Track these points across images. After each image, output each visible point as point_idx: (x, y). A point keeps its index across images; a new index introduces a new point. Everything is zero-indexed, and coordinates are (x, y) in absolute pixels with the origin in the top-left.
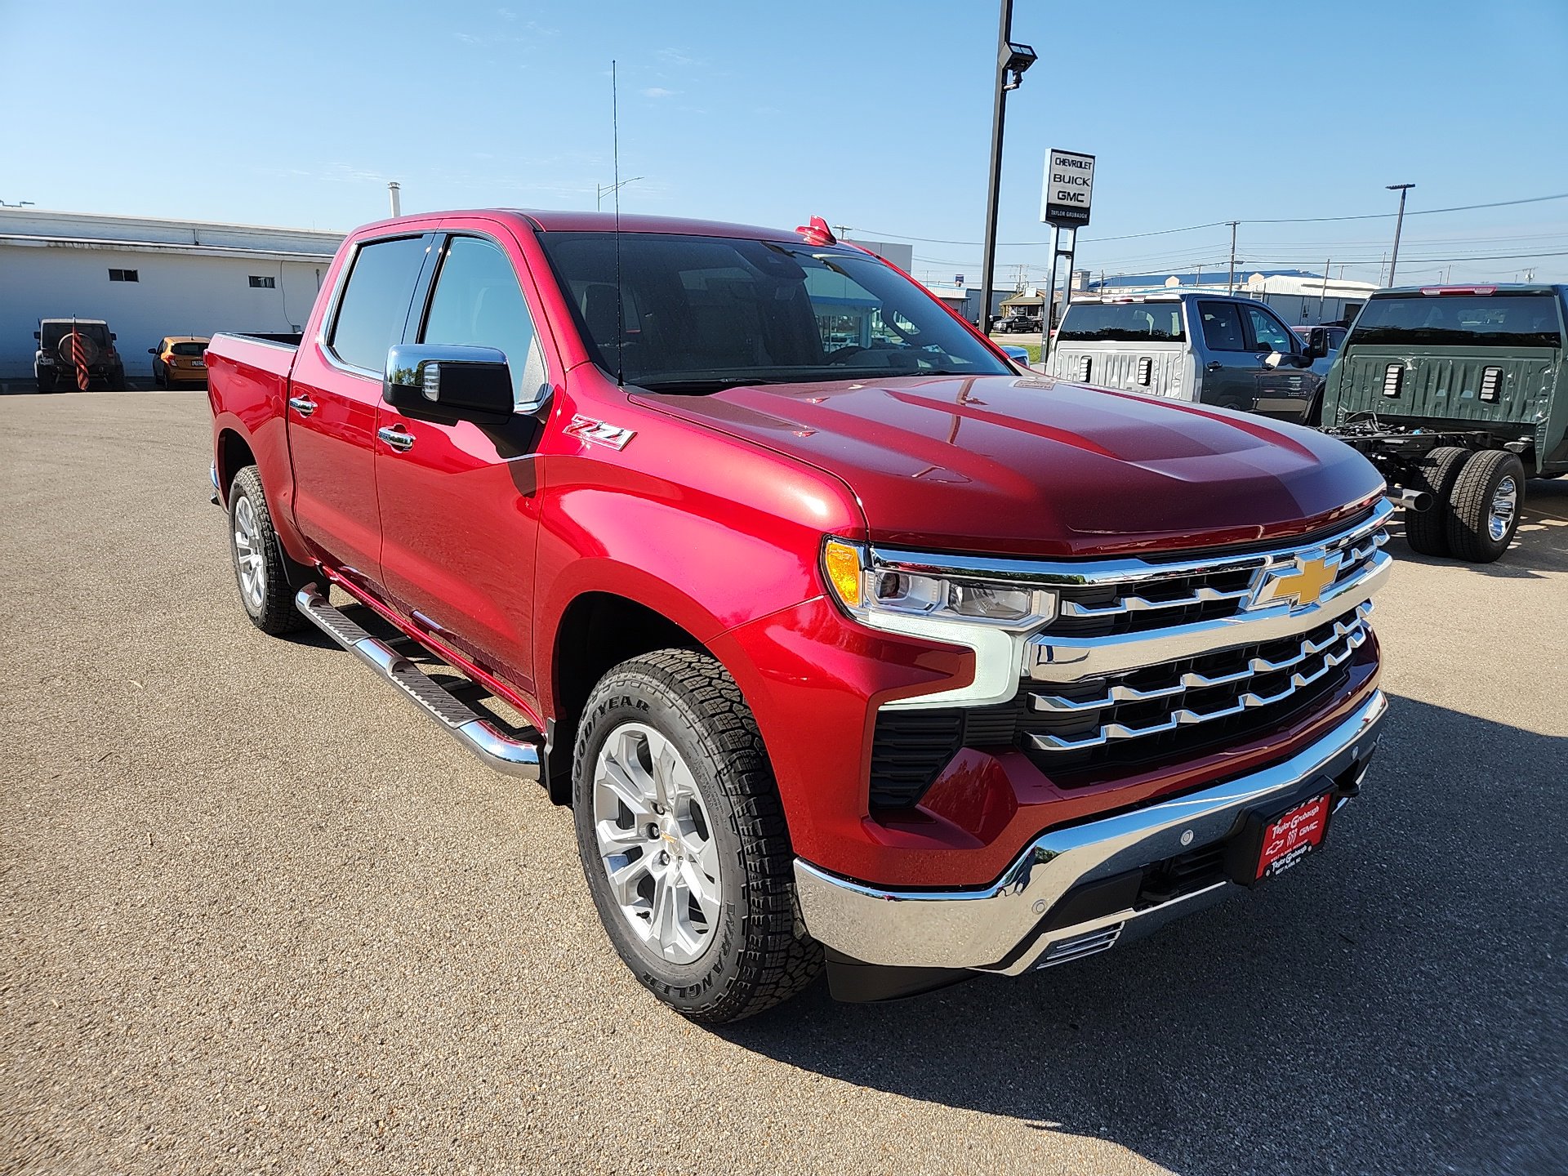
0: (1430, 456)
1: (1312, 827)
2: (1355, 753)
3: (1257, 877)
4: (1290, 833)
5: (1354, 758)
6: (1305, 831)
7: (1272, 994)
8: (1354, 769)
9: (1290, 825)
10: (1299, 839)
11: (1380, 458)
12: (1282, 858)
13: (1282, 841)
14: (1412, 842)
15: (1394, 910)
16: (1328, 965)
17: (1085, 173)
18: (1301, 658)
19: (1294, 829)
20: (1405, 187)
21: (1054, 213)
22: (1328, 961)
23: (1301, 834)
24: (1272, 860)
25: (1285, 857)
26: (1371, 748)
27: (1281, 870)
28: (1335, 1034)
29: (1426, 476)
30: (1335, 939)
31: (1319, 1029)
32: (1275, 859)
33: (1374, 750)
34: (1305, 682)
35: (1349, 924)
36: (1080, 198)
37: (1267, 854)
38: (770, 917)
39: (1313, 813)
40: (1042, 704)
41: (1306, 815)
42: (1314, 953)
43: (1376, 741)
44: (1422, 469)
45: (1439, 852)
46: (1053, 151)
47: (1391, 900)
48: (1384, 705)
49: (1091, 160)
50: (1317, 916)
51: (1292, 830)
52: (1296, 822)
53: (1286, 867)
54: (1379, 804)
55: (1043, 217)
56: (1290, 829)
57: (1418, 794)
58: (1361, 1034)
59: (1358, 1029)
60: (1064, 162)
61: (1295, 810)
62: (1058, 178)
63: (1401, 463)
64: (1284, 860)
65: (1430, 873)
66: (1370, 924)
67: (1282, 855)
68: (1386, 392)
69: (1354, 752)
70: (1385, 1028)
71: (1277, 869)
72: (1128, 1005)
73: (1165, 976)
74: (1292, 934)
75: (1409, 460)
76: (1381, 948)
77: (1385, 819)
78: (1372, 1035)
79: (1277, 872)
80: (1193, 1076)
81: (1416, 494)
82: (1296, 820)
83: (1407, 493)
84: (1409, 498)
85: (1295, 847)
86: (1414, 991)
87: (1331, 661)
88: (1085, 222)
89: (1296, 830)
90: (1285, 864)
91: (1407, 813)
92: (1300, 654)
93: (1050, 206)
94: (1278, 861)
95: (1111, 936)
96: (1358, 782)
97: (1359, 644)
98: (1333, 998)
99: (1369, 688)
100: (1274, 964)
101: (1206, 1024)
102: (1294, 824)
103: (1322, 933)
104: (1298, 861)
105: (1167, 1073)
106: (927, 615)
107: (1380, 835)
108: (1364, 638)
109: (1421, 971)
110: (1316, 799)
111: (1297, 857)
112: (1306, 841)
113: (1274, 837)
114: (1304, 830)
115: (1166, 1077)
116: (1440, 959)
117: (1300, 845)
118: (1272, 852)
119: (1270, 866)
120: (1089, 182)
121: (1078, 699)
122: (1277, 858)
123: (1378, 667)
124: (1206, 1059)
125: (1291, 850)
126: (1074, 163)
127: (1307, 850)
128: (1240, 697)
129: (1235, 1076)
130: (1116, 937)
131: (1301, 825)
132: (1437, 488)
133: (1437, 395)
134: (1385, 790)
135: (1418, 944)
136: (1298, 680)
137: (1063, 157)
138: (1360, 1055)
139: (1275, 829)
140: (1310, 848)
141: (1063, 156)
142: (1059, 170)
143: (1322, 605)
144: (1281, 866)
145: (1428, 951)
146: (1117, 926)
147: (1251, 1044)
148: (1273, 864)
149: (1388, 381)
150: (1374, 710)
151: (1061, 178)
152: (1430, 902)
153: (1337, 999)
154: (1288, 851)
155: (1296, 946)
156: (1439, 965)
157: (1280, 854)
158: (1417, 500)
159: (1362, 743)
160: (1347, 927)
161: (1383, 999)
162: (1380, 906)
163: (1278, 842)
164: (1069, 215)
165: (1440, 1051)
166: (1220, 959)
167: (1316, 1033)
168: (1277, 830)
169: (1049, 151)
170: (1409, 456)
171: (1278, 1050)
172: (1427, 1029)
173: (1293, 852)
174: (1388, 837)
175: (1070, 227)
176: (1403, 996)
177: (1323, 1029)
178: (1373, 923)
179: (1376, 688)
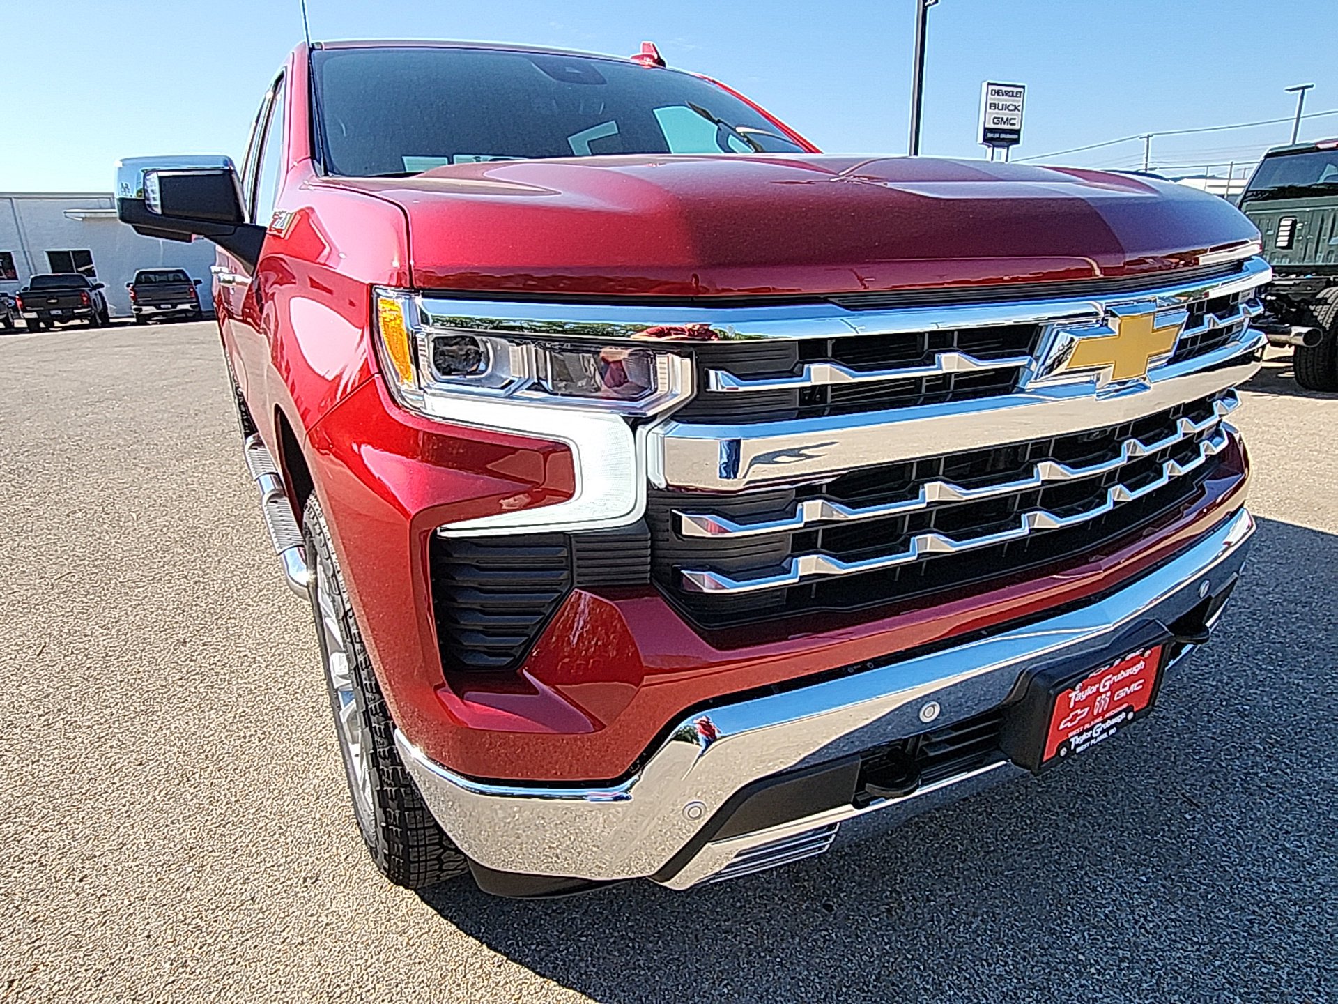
0: (1320, 296)
1: (1134, 687)
2: (1204, 589)
3: (1045, 758)
4: (1099, 699)
5: (1202, 595)
6: (1123, 695)
7: (1086, 874)
8: (1204, 609)
9: (1098, 689)
10: (1113, 704)
11: (1269, 298)
12: (1087, 730)
13: (1086, 710)
14: (1283, 679)
15: (1255, 764)
16: (1163, 836)
17: (1017, 101)
18: (1120, 462)
19: (1106, 692)
20: (1303, 88)
21: (990, 135)
22: (1163, 830)
23: (1116, 699)
24: (1070, 735)
25: (1092, 728)
26: (1230, 581)
27: (1085, 746)
28: (1161, 936)
29: (1315, 314)
30: (1176, 800)
31: (1140, 928)
32: (1074, 733)
33: (1234, 583)
34: (1130, 496)
35: (1196, 781)
36: (1012, 121)
37: (1062, 727)
38: (402, 790)
39: (1135, 670)
40: (690, 526)
41: (1123, 674)
42: (1148, 818)
43: (1238, 572)
44: (1312, 308)
45: (1315, 692)
46: (989, 84)
47: (1252, 751)
48: (1250, 527)
49: (1021, 90)
50: (1158, 769)
51: (1101, 694)
52: (1108, 684)
53: (1093, 741)
54: (1246, 634)
55: (981, 139)
56: (1098, 693)
57: (1293, 623)
58: (1196, 940)
59: (1194, 932)
60: (998, 93)
61: (1103, 669)
62: (994, 106)
63: (1291, 304)
64: (1089, 734)
65: (1303, 718)
66: (1223, 782)
67: (1087, 726)
68: (1279, 244)
69: (1202, 587)
70: (1230, 931)
71: (1077, 746)
72: (902, 881)
73: (956, 843)
74: (1123, 792)
75: (1299, 302)
76: (1235, 814)
77: (1251, 652)
78: (1211, 941)
79: (1078, 750)
80: (961, 990)
81: (1305, 330)
82: (1107, 683)
83: (1296, 330)
84: (1299, 334)
85: (1106, 716)
86: (1274, 878)
87: (1172, 469)
88: (1016, 141)
89: (1109, 694)
90: (1091, 738)
91: (1279, 645)
92: (1119, 455)
93: (987, 130)
94: (1080, 734)
95: (826, 838)
96: (1208, 624)
97: (1217, 450)
98: (1165, 882)
99: (1230, 506)
100: (1095, 831)
101: (993, 913)
102: (1104, 686)
103: (1161, 792)
104: (1111, 732)
105: (927, 983)
106: (510, 397)
107: (1245, 671)
108: (1226, 443)
109: (1285, 849)
110: (1138, 653)
111: (1111, 727)
112: (1125, 706)
113: (1072, 705)
114: (1122, 693)
115: (925, 990)
116: (1312, 833)
117: (1115, 711)
118: (1069, 725)
119: (1067, 743)
120: (1020, 108)
121: (741, 519)
122: (1078, 731)
123: (1243, 481)
124: (982, 965)
125: (1100, 719)
126: (1007, 93)
127: (1126, 718)
128: (1024, 517)
129: (1016, 994)
130: (831, 840)
131: (1114, 688)
132: (1328, 326)
133: (1331, 243)
134: (1254, 619)
135: (1282, 810)
136: (1119, 494)
137: (1000, 90)
138: (1192, 972)
139: (1073, 695)
140: (1131, 716)
141: (997, 88)
142: (994, 99)
143: (1152, 385)
144: (1085, 741)
145: (1295, 822)
146: (831, 827)
147: (1046, 946)
148: (1072, 740)
149: (1280, 234)
150: (1238, 531)
151: (995, 106)
152: (1302, 755)
153: (1168, 884)
154: (1097, 721)
155: (1126, 808)
156: (1310, 842)
157: (1083, 725)
158: (1307, 337)
159: (1213, 576)
160: (1192, 785)
161: (1231, 888)
162: (1238, 759)
163: (1079, 711)
164: (1003, 136)
165: (1306, 973)
166: (1028, 822)
167: (1134, 934)
168: (1076, 695)
169: (985, 85)
170: (1299, 299)
171: (1081, 957)
172: (1289, 937)
173: (1104, 722)
174: (1254, 673)
175: (1003, 147)
176: (1259, 884)
177: (1145, 929)
178: (1226, 780)
179: (1242, 506)
